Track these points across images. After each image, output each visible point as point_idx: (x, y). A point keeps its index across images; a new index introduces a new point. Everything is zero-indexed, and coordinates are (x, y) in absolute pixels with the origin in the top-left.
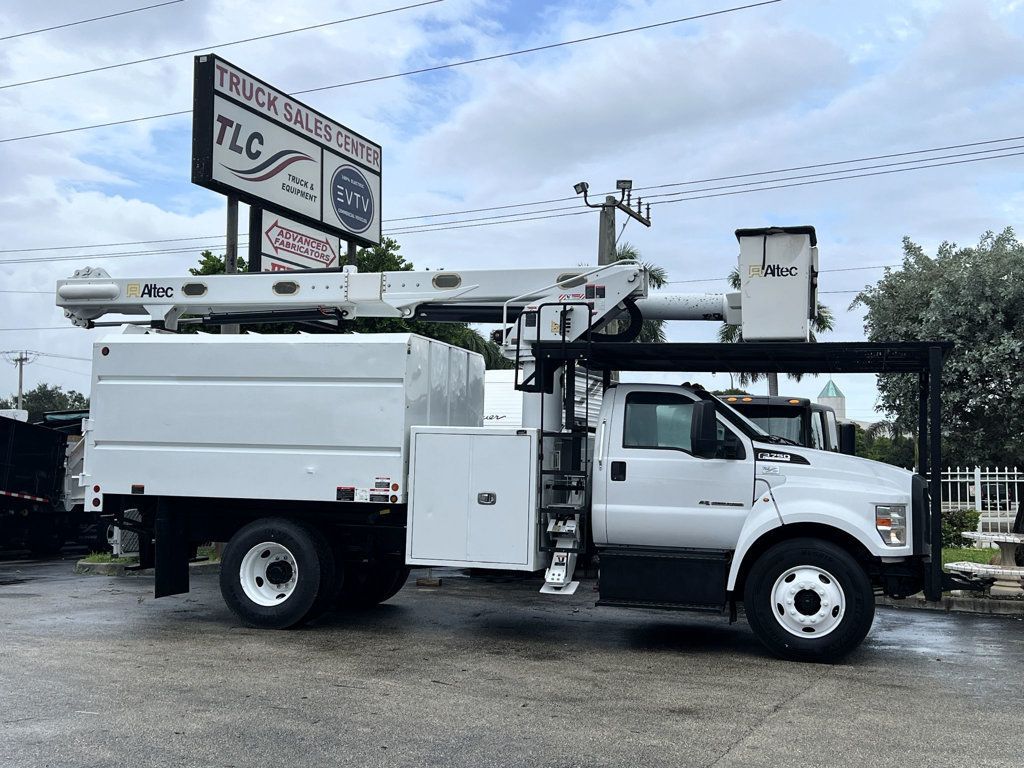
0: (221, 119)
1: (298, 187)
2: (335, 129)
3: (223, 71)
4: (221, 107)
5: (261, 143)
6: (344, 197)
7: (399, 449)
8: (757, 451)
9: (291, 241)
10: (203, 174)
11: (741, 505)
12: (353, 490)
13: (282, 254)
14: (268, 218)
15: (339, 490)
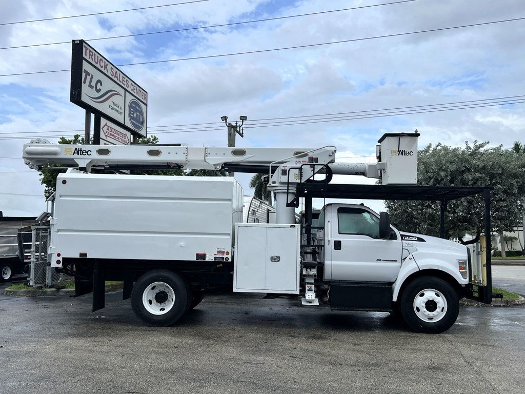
0: (85, 71)
1: (115, 107)
2: (130, 82)
3: (87, 49)
4: (86, 66)
5: (101, 85)
6: (133, 114)
7: (229, 234)
8: (402, 236)
9: (112, 133)
10: (76, 98)
11: (396, 261)
12: (205, 255)
13: (108, 139)
14: (103, 121)
15: (197, 255)
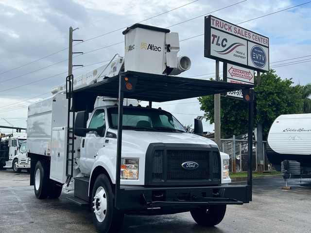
0: (213, 35)
1: (239, 55)
2: (252, 34)
3: (213, 20)
4: (213, 32)
5: (226, 41)
6: (255, 57)
10: (208, 54)
13: (234, 77)
14: (229, 66)
